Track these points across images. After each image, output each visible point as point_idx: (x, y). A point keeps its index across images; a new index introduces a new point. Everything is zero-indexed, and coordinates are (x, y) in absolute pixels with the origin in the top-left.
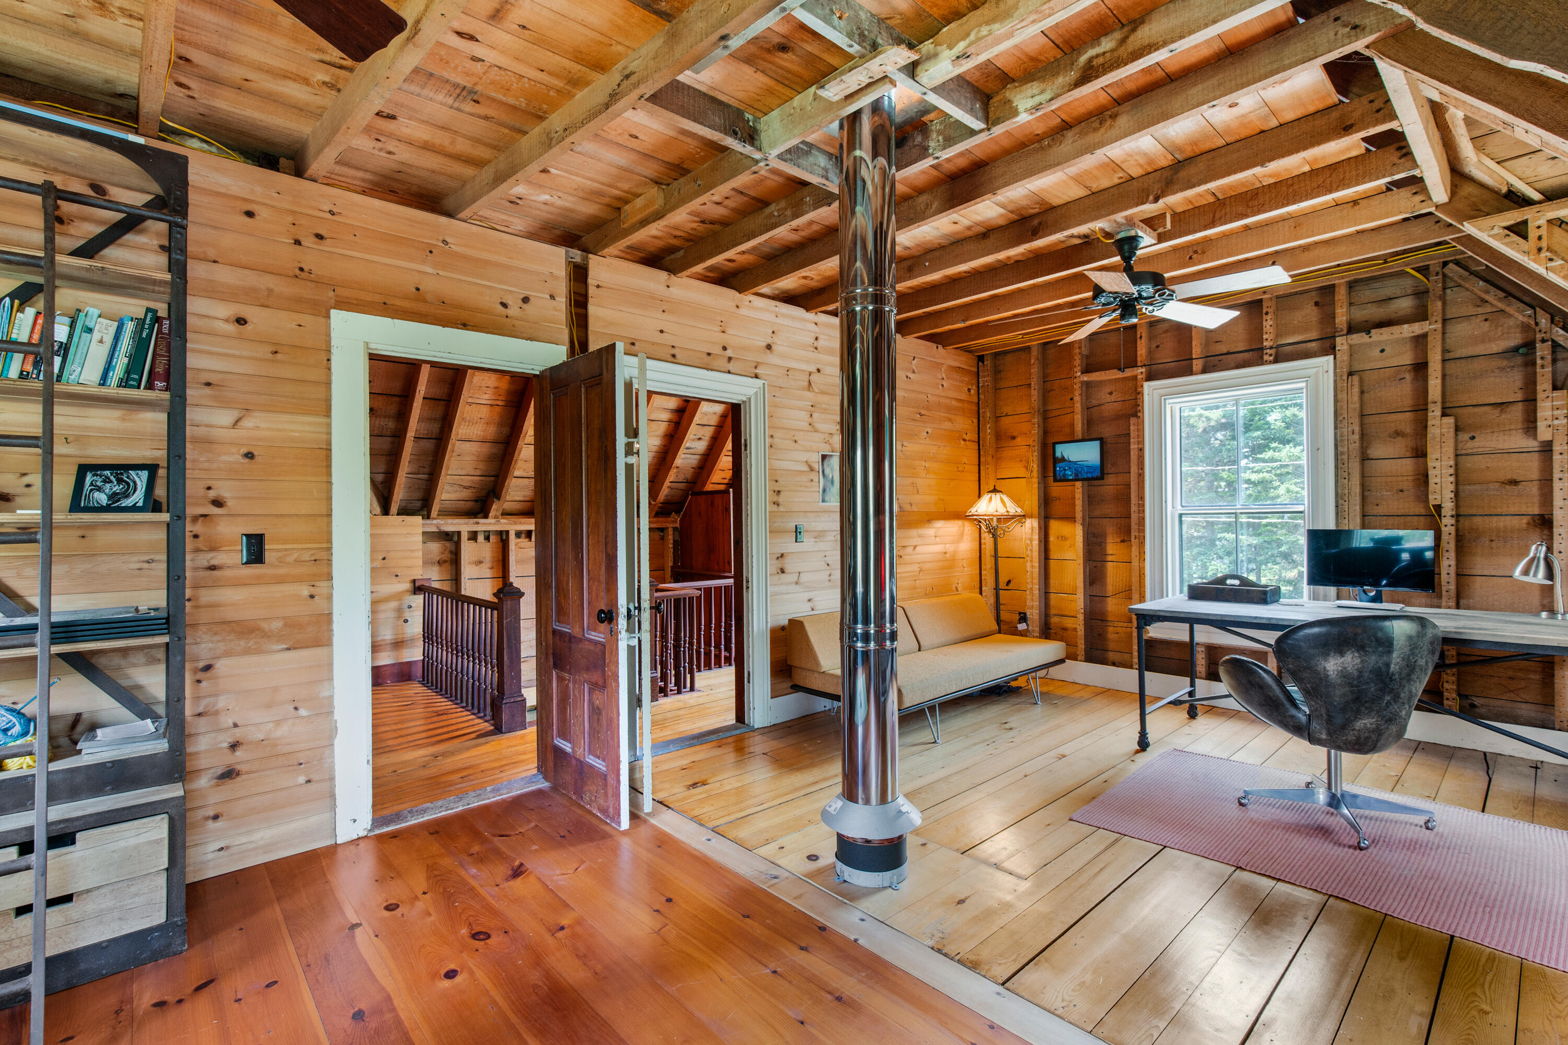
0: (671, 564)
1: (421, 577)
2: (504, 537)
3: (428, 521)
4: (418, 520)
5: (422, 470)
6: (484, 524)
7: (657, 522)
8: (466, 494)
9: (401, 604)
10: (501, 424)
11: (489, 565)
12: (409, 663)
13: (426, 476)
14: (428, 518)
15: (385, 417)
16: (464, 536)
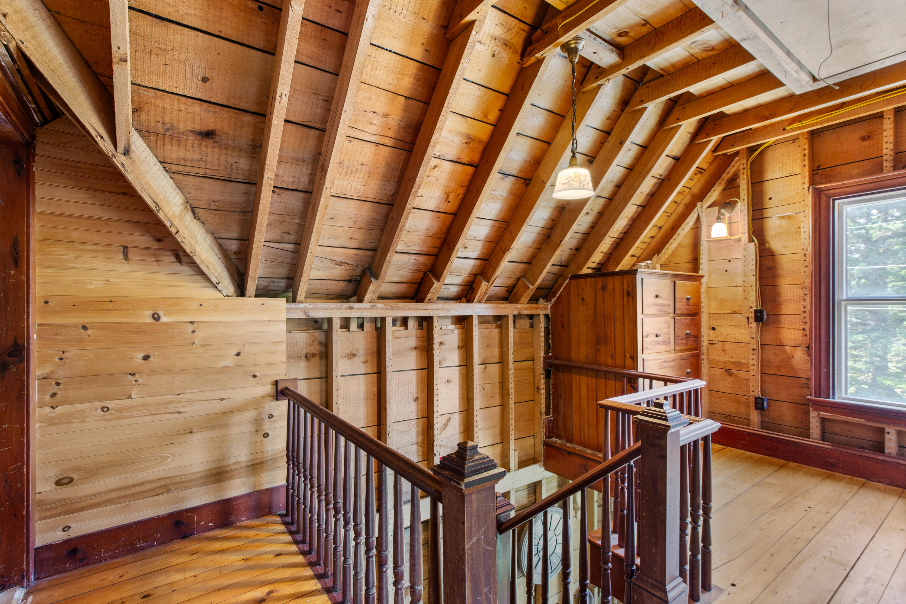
0: (542, 354)
1: (284, 377)
2: (379, 325)
3: (294, 305)
4: (281, 303)
5: (287, 237)
6: (358, 309)
7: (530, 309)
8: (339, 272)
9: (260, 414)
10: (385, 179)
11: (363, 359)
12: (271, 491)
13: (290, 247)
14: (294, 301)
15: (233, 148)
16: (336, 324)
